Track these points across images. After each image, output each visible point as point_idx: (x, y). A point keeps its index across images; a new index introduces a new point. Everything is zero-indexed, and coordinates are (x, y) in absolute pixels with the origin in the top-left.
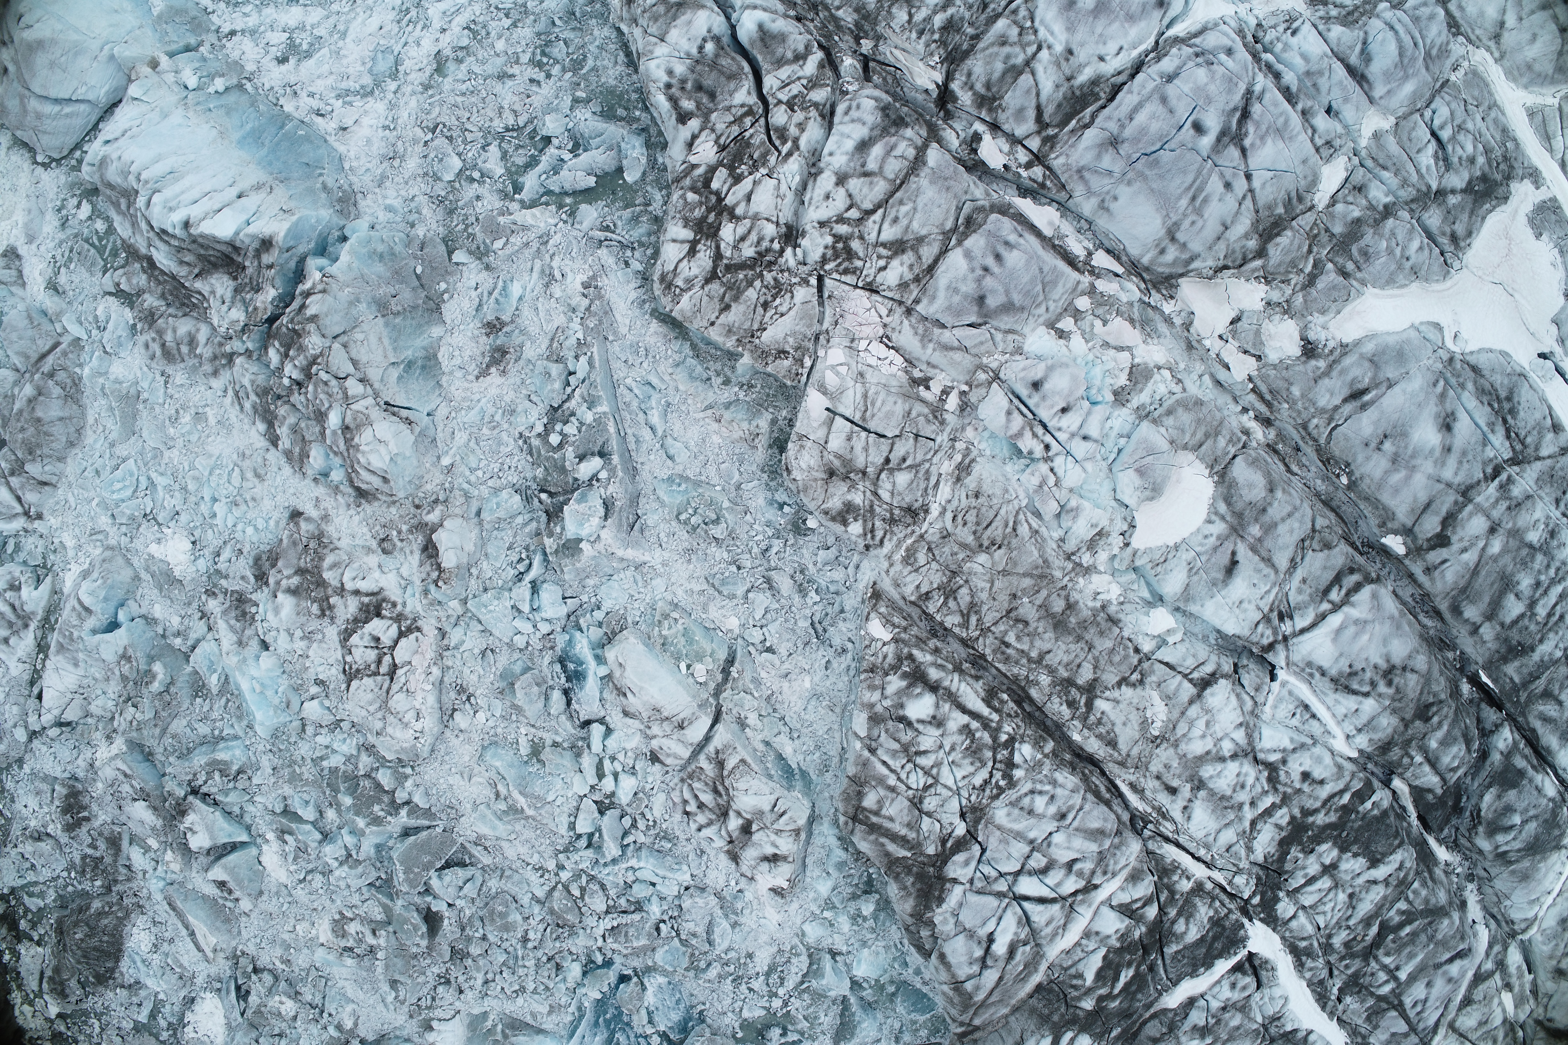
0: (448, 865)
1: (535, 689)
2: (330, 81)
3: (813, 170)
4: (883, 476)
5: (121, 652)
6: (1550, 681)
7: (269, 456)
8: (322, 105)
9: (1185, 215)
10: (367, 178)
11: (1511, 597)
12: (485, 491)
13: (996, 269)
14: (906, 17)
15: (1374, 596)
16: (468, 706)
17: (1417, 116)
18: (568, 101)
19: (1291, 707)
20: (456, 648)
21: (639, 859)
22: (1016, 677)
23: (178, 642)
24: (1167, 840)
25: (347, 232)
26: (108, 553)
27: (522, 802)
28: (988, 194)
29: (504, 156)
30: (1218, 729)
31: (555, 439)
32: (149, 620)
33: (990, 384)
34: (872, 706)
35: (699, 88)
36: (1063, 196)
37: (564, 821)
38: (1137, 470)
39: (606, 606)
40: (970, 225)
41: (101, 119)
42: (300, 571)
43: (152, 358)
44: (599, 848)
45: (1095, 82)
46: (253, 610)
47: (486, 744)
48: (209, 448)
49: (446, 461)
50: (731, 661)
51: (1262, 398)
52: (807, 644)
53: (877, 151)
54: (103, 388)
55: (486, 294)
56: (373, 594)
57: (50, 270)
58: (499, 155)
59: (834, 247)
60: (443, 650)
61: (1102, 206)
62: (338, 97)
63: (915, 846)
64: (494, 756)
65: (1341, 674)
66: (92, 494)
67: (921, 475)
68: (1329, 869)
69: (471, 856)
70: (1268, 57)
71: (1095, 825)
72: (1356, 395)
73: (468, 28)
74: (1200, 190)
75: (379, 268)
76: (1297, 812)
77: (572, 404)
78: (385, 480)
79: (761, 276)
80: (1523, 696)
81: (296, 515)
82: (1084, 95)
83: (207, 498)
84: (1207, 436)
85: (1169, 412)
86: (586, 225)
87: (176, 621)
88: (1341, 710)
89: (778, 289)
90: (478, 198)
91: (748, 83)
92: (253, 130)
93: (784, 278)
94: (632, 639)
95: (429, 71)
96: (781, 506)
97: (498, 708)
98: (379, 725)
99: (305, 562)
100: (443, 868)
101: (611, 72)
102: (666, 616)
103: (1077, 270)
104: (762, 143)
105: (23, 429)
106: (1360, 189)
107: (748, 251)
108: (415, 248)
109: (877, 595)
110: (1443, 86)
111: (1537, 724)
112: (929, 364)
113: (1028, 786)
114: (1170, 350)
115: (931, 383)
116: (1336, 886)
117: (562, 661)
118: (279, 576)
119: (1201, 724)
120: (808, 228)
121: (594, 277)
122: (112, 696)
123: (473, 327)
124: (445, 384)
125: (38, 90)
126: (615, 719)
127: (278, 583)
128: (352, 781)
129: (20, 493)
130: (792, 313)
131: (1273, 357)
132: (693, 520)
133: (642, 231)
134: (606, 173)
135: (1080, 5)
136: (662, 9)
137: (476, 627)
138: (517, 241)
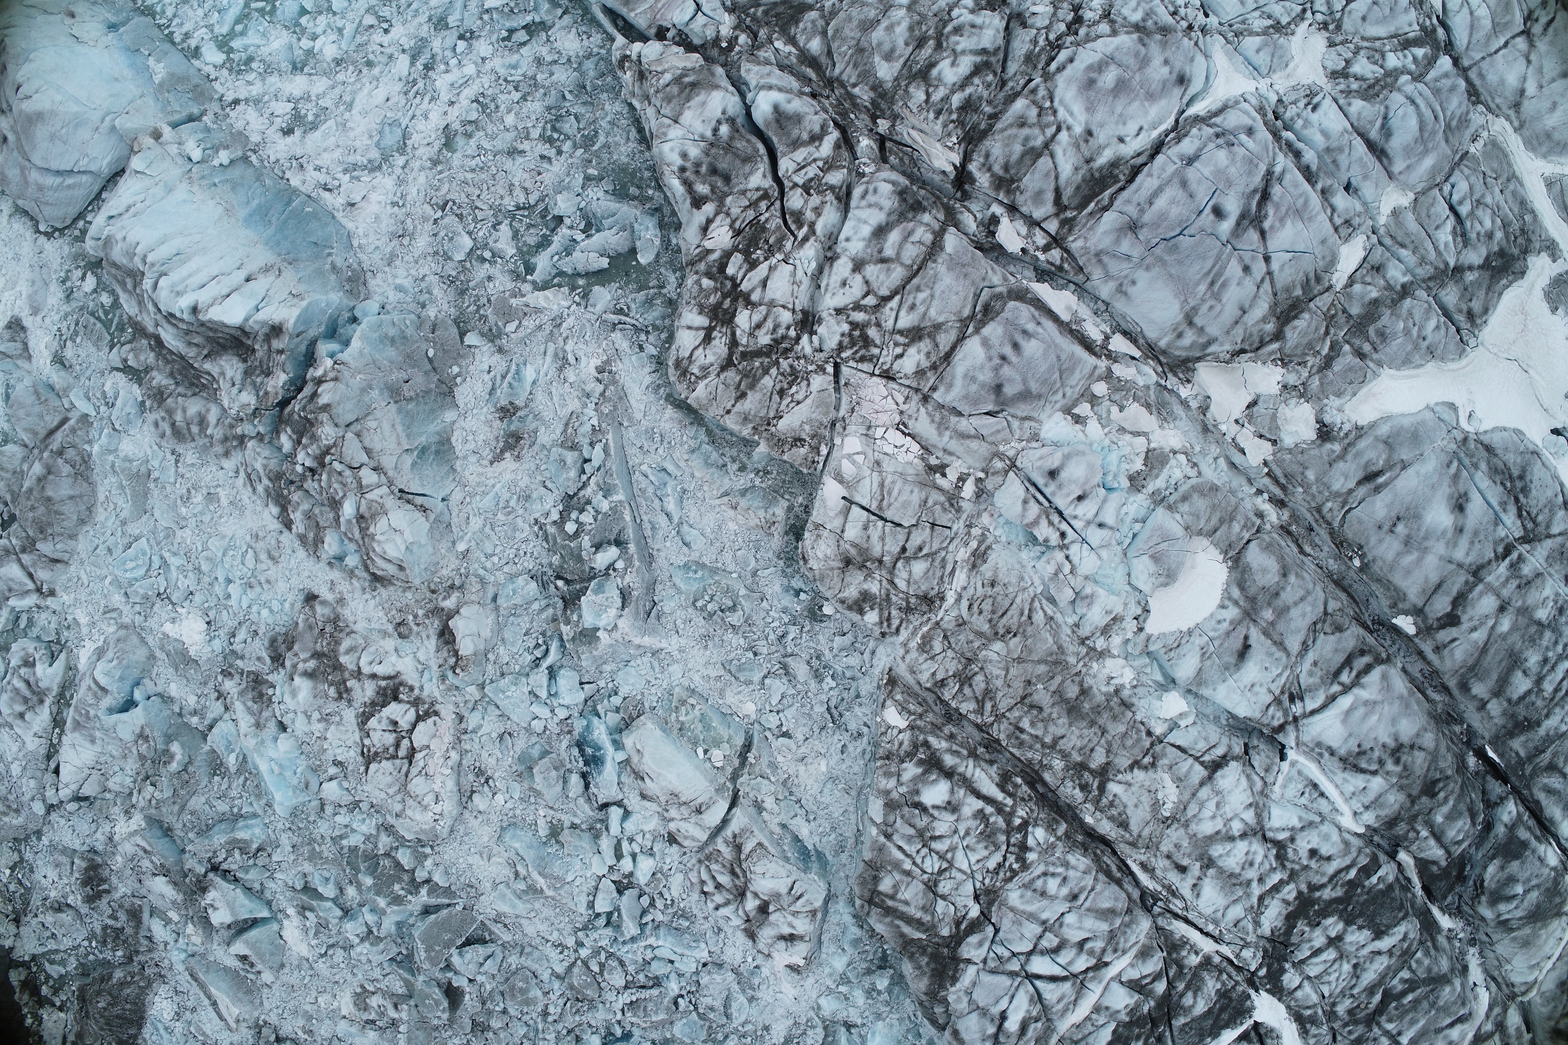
0: (468, 943)
1: (554, 773)
2: (337, 154)
3: (829, 257)
4: (900, 564)
5: (138, 732)
6: (1555, 754)
7: (282, 538)
8: (329, 180)
9: (1203, 300)
10: (376, 256)
11: (1519, 674)
12: (501, 577)
13: (1014, 358)
14: (923, 97)
15: (1384, 677)
16: (486, 788)
17: (1436, 191)
18: (579, 179)
19: (1300, 786)
20: (474, 731)
21: (657, 937)
22: (1030, 762)
23: (194, 720)
24: (1176, 916)
25: (358, 313)
26: (122, 632)
27: (541, 882)
28: (1005, 279)
29: (516, 235)
30: (1228, 811)
31: (570, 527)
32: (166, 699)
33: (1006, 472)
34: (888, 792)
35: (714, 171)
36: (1080, 278)
37: (583, 900)
38: (1152, 557)
39: (624, 691)
40: (988, 313)
41: (103, 189)
42: (317, 655)
43: (163, 436)
44: (618, 927)
45: (1114, 164)
46: (270, 691)
47: (504, 825)
48: (221, 529)
49: (461, 547)
50: (747, 747)
51: (1276, 481)
52: (823, 728)
53: (894, 236)
54: (113, 466)
55: (499, 378)
56: (390, 678)
57: (56, 344)
58: (510, 234)
59: (850, 335)
60: (461, 733)
61: (1120, 290)
62: (345, 171)
63: (930, 928)
64: (514, 836)
65: (1349, 753)
66: (104, 572)
67: (937, 563)
68: (1335, 942)
69: (491, 933)
70: (1288, 135)
71: (1106, 905)
72: (1370, 477)
73: (476, 101)
74: (1219, 274)
75: (391, 352)
76: (1304, 887)
77: (588, 492)
78: (401, 568)
79: (777, 363)
80: (1528, 769)
81: (311, 598)
82: (1103, 178)
83: (221, 579)
84: (1222, 521)
85: (1185, 498)
86: (599, 308)
87: (192, 700)
88: (1349, 789)
89: (794, 376)
90: (490, 278)
91: (763, 166)
92: (260, 206)
93: (800, 365)
94: (650, 725)
95: (437, 145)
96: (797, 593)
97: (517, 790)
98: (398, 807)
99: (322, 645)
100: (464, 945)
101: (623, 149)
102: (683, 702)
103: (1095, 354)
104: (778, 228)
105: (33, 508)
106: (1378, 269)
107: (764, 339)
108: (426, 331)
109: (892, 681)
110: (1462, 158)
111: (1541, 796)
112: (945, 450)
113: (1041, 869)
114: (1185, 433)
115: (948, 471)
116: (1341, 957)
117: (580, 745)
118: (296, 659)
119: (1212, 805)
120: (824, 315)
121: (608, 362)
122: (130, 773)
123: (486, 412)
124: (459, 469)
125: (39, 162)
126: (633, 801)
127: (295, 666)
128: (372, 859)
129: (32, 570)
130: (809, 401)
131: (1288, 441)
132: (710, 607)
133: (656, 314)
134: (620, 255)
135: (1100, 84)
136: (675, 90)
137: (493, 712)
138: (529, 323)
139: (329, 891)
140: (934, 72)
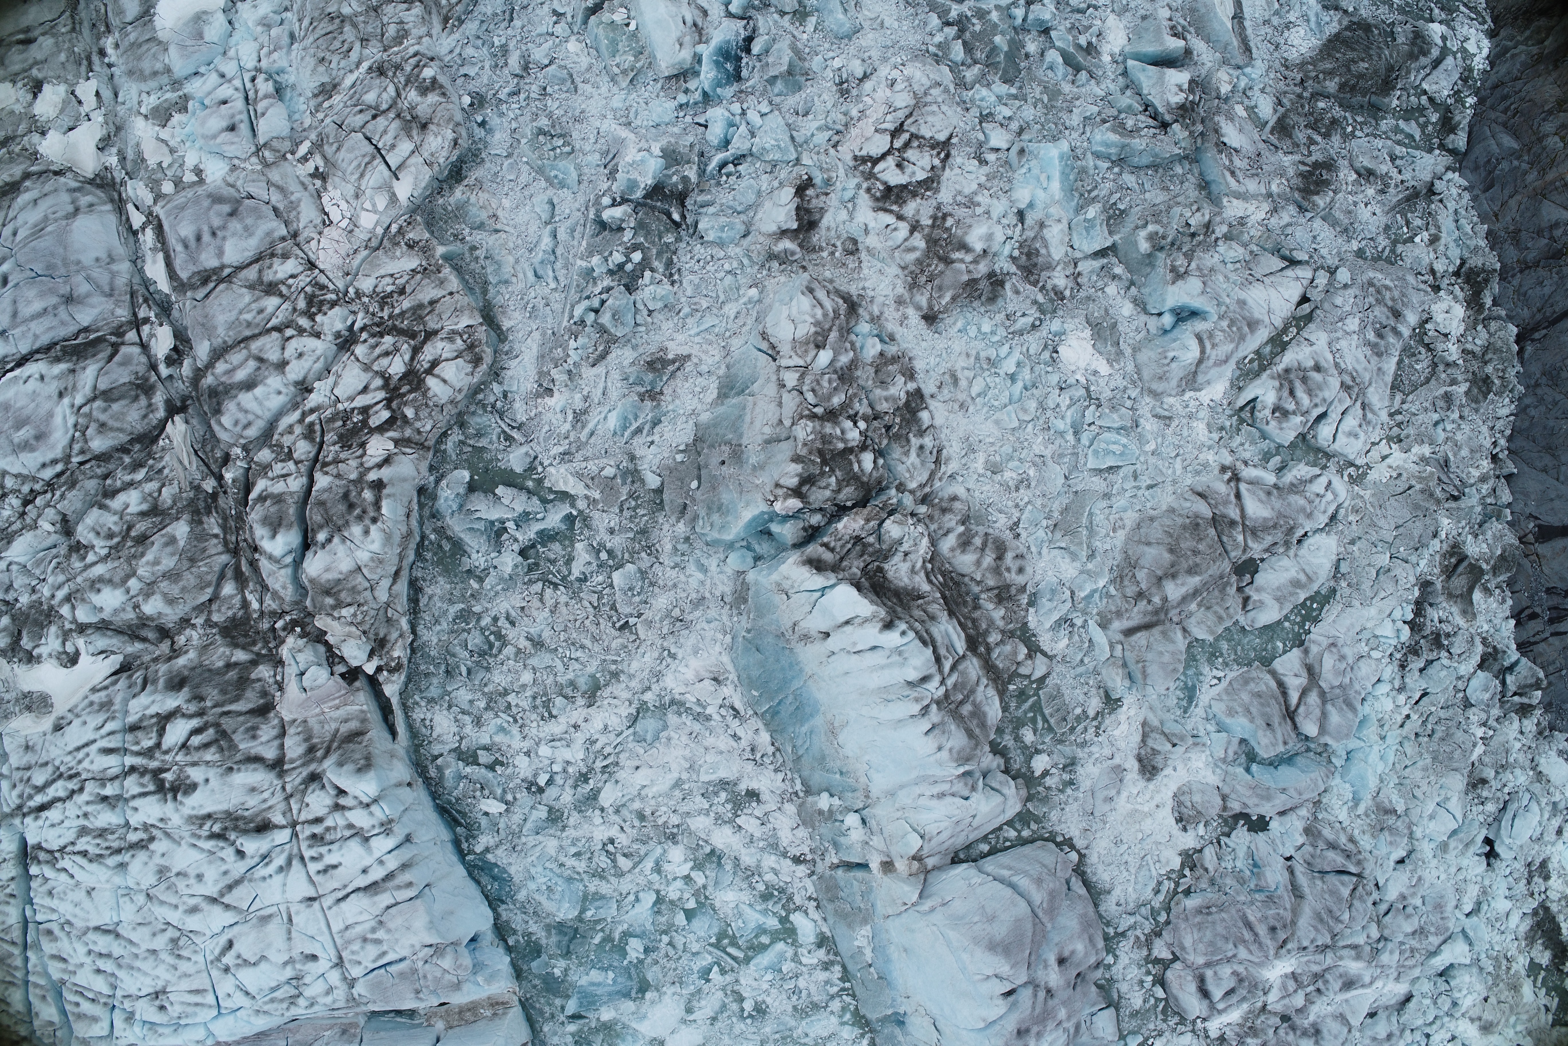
1: (771, 61)
2: (710, 741)
3: (303, 386)
4: (384, 106)
5: (1180, 283)
7: (934, 390)
8: (729, 719)
9: (56, 220)
10: (712, 613)
12: (730, 250)
13: (206, 228)
14: (164, 491)
16: (845, 76)
18: (488, 583)
20: (829, 129)
23: (1118, 270)
25: (750, 561)
26: (1158, 390)
29: (569, 561)
31: (637, 257)
32: (1141, 305)
33: (265, 145)
35: (351, 507)
36: (135, 283)
38: (202, 38)
39: (672, 105)
40: (206, 277)
42: (947, 261)
43: (1020, 557)
45: (58, 360)
46: (1016, 253)
47: (846, 41)
48: (997, 433)
50: (589, 13)
51: (90, 64)
52: (525, 8)
53: (241, 375)
54: (1091, 558)
55: (645, 432)
56: (886, 210)
57: (1107, 722)
58: (574, 564)
59: (320, 311)
60: (841, 132)
61: (112, 259)
62: (708, 718)
64: (842, 25)
67: (357, 97)
72: (26, 41)
73: (551, 716)
74: (33, 234)
77: (607, 282)
79: (391, 317)
81: (930, 318)
82: (72, 355)
83: (1020, 385)
84: (140, 45)
85: (155, 74)
86: (524, 449)
87: (1112, 289)
89: (384, 300)
90: (611, 532)
92: (802, 723)
93: (374, 307)
94: (663, 65)
95: (606, 692)
96: (482, 124)
97: (816, 63)
98: (935, 92)
99: (937, 267)
101: (438, 591)
102: (624, 72)
103: (159, 220)
104: (329, 433)
107: (388, 340)
108: (692, 511)
112: (306, 189)
114: (133, 130)
115: (312, 171)
117: (736, 76)
118: (971, 267)
120: (330, 338)
121: (538, 395)
122: (1216, 255)
123: (670, 406)
124: (723, 367)
125: (1023, 904)
126: (715, 11)
127: (975, 261)
128: (990, 63)
129: (1232, 498)
130: (382, 272)
131: (62, 89)
132: (560, 142)
133: (478, 420)
134: (485, 492)
135: (32, 432)
136: (343, 595)
137: (799, 137)
138: (592, 467)
139: (1053, 56)
140: (145, 507)
